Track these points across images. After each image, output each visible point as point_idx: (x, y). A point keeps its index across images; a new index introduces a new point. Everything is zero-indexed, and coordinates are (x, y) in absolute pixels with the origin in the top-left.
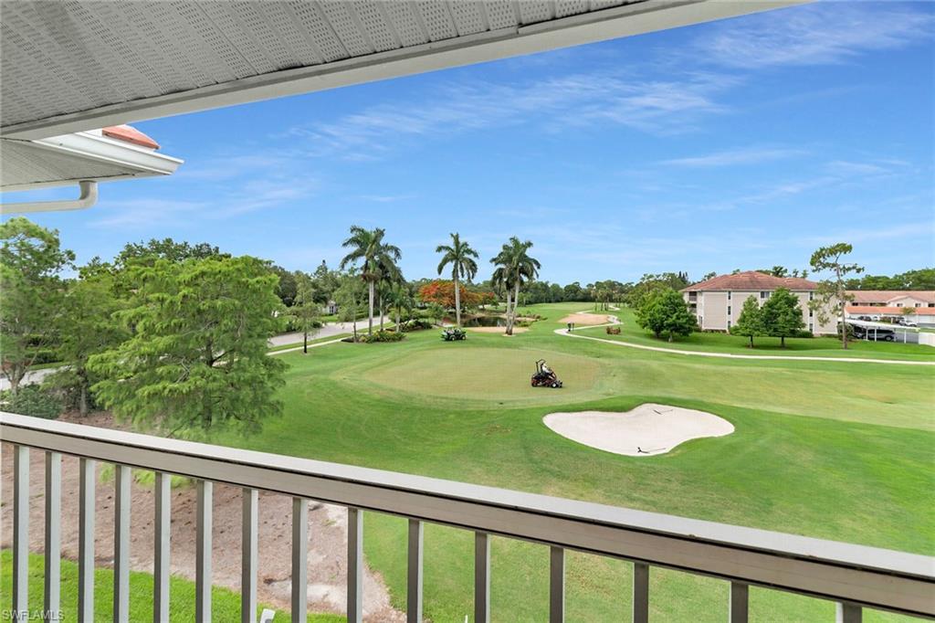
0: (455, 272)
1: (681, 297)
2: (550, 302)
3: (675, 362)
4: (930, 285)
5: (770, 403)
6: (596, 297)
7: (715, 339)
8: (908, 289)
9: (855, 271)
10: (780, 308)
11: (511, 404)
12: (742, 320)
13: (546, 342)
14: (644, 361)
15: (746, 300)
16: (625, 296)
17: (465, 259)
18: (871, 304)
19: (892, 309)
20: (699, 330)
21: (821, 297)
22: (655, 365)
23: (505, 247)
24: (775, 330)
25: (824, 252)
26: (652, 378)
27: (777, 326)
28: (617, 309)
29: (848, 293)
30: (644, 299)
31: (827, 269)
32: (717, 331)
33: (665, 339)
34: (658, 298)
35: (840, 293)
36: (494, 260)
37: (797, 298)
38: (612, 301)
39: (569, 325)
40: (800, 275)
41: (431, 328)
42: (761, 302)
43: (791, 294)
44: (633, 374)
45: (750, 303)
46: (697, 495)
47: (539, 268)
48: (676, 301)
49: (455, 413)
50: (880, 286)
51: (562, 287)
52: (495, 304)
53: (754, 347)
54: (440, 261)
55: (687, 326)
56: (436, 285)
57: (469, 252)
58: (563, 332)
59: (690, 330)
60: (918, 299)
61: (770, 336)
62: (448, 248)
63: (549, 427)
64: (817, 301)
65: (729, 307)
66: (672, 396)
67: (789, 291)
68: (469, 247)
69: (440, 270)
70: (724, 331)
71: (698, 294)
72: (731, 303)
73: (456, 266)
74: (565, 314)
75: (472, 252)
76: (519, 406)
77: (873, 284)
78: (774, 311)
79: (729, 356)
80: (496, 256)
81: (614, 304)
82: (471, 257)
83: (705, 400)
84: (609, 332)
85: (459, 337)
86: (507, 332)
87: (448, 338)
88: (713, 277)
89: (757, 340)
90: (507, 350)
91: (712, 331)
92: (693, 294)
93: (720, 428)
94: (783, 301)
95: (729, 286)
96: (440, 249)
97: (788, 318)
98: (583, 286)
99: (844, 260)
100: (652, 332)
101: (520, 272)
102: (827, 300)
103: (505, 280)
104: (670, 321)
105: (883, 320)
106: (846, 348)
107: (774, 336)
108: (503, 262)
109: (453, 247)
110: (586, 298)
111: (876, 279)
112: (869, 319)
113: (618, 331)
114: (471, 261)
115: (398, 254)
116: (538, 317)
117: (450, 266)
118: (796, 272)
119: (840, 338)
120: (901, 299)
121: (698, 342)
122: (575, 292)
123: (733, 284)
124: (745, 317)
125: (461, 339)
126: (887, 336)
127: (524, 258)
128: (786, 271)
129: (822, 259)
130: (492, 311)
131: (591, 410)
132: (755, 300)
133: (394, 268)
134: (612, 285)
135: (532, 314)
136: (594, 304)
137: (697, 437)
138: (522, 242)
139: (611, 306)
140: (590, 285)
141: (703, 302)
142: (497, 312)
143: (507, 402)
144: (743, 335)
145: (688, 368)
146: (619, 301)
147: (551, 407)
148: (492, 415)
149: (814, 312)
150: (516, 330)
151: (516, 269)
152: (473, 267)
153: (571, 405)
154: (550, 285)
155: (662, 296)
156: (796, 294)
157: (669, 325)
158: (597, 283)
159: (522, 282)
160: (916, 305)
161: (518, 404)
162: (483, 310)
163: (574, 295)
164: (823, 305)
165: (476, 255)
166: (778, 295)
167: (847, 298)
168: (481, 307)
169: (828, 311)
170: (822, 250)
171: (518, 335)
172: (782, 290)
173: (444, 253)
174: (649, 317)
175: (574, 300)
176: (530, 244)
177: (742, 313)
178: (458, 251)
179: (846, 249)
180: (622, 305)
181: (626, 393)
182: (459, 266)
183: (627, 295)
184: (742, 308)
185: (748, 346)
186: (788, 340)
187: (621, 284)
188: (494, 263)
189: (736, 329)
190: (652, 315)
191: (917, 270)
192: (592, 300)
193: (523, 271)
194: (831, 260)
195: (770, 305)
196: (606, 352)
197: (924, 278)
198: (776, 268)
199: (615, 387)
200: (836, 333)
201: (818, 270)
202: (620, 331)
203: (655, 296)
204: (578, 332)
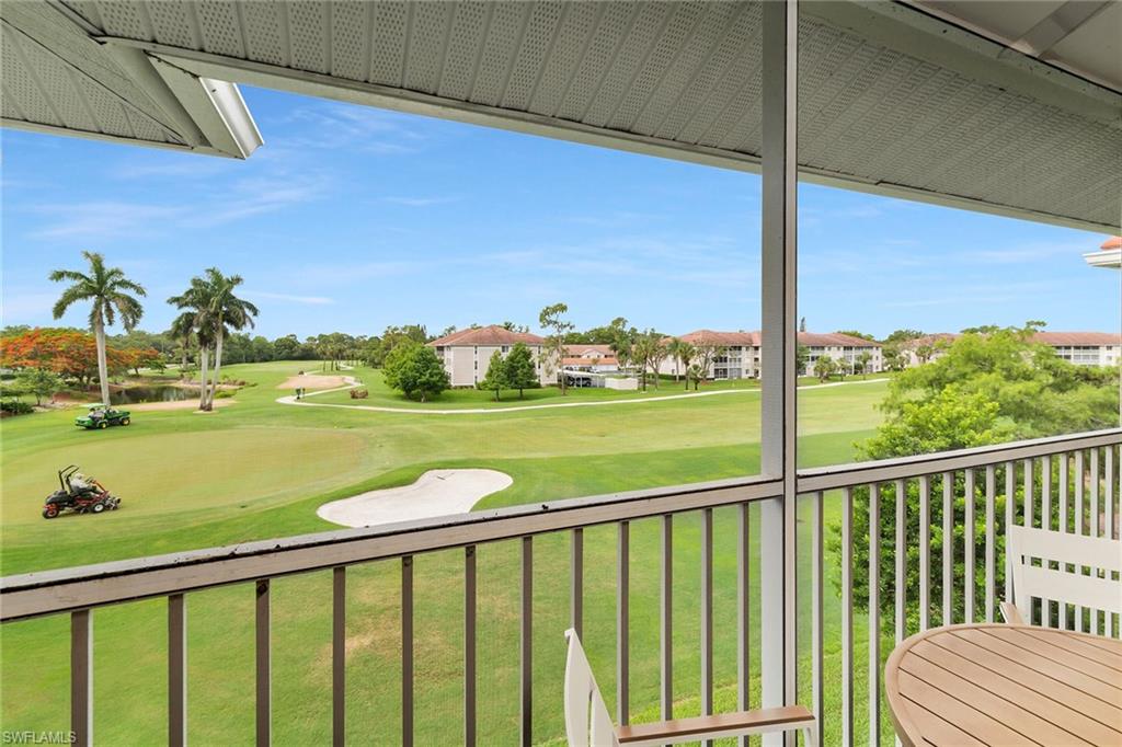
0: (95, 317)
1: (431, 352)
2: (253, 361)
3: (438, 422)
4: (605, 340)
5: (531, 451)
6: (324, 354)
7: (465, 395)
8: (591, 343)
9: (569, 327)
10: (519, 362)
11: (260, 505)
12: (490, 375)
13: (274, 415)
14: (407, 426)
15: (492, 354)
16: (359, 353)
17: (118, 295)
18: (573, 356)
19: (584, 360)
20: (449, 388)
21: (547, 351)
22: (418, 428)
23: (196, 282)
24: (516, 383)
26: (421, 443)
27: (517, 378)
28: (350, 368)
29: (565, 347)
31: (551, 325)
32: (466, 387)
33: (417, 399)
34: (410, 355)
35: (560, 346)
36: (176, 300)
37: (530, 351)
38: (343, 358)
39: (298, 391)
40: (524, 331)
41: (32, 411)
42: (505, 356)
43: (526, 348)
44: (402, 441)
45: (496, 357)
46: (508, 549)
47: (255, 314)
48: (429, 357)
49: (165, 536)
51: (271, 341)
52: (160, 367)
53: (500, 400)
54: (59, 297)
55: (440, 384)
57: (125, 284)
58: (290, 400)
59: (443, 388)
60: (599, 352)
61: (512, 388)
62: (77, 276)
63: (329, 520)
64: (543, 355)
65: (476, 362)
66: (449, 458)
67: (523, 345)
68: (126, 278)
69: (59, 310)
70: (472, 387)
71: (446, 349)
72: (477, 358)
73: (97, 306)
74: (283, 377)
75: (132, 286)
76: (273, 504)
77: (576, 339)
78: (515, 364)
79: (483, 411)
80: (181, 294)
81: (345, 362)
82: (131, 293)
83: (479, 457)
84: (354, 397)
85: (115, 421)
86: (202, 408)
87: (94, 425)
88: (453, 332)
89: (502, 393)
90: (212, 432)
91: (462, 387)
92: (440, 349)
93: (501, 482)
94: (522, 355)
95: (475, 341)
96: (59, 276)
97: (525, 371)
98: (302, 340)
99: (562, 318)
100: (402, 393)
101: (223, 320)
102: (550, 354)
103: (196, 330)
104: (424, 379)
105: (582, 369)
106: (564, 395)
107: (515, 388)
108: (193, 304)
109: (92, 275)
110: (307, 355)
112: (572, 369)
113: (365, 395)
114: (130, 300)
116: (243, 383)
118: (521, 328)
119: (560, 386)
120: (589, 352)
121: (449, 399)
122: (291, 348)
123: (478, 338)
124: (492, 371)
125: (122, 424)
126: (587, 382)
127: (228, 299)
128: (513, 326)
129: (547, 317)
130: (154, 378)
131: (372, 490)
132: (499, 354)
134: (340, 338)
135: (232, 378)
136: (322, 363)
137: (487, 494)
139: (342, 364)
140: (310, 339)
141: (450, 357)
142: (164, 378)
143: (251, 503)
144: (491, 389)
145: (453, 428)
146: (352, 357)
147: (321, 497)
148: (237, 525)
149: (542, 364)
150: (217, 403)
151: (217, 315)
152: (133, 310)
153: (347, 489)
155: (411, 351)
156: (531, 348)
157: (423, 384)
158: (322, 336)
159: (226, 334)
160: (598, 356)
161: (270, 502)
162: (137, 376)
163: (289, 351)
164: (548, 358)
165: (140, 291)
166: (517, 349)
167: (564, 351)
168: (132, 372)
169: (551, 363)
170: (547, 309)
171: (221, 410)
172: (520, 345)
173: (68, 284)
174: (400, 376)
175: (290, 358)
176: (238, 280)
177: (489, 368)
178: (104, 282)
179: (563, 308)
180: (355, 362)
181: (403, 464)
182: (103, 308)
183: (361, 351)
184: (489, 363)
185: (494, 400)
186: (526, 392)
187: (351, 338)
188: (175, 305)
189: (485, 384)
190: (403, 374)
192: (317, 358)
193: (228, 318)
194: (553, 318)
195: (511, 359)
196: (362, 420)
197: (601, 335)
198: (506, 324)
199: (387, 459)
200: (556, 382)
201: (544, 326)
202: (367, 394)
203: (404, 352)
204: (311, 399)
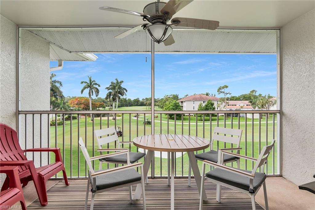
0: (90, 93)
1: (179, 103)
2: (127, 106)
4: (247, 99)
6: (147, 104)
8: (241, 100)
9: (229, 94)
10: (209, 107)
15: (199, 104)
17: (94, 87)
18: (233, 105)
19: (238, 106)
21: (220, 103)
22: (172, 128)
23: (112, 83)
25: (221, 88)
29: (228, 101)
30: (166, 104)
31: (222, 93)
33: (173, 119)
35: (225, 101)
36: (107, 88)
37: (214, 103)
40: (213, 96)
42: (204, 105)
43: (212, 102)
45: (200, 105)
47: (126, 92)
48: (177, 105)
50: (235, 99)
51: (132, 100)
52: (104, 107)
53: (202, 120)
54: (82, 88)
56: (77, 99)
57: (96, 84)
58: (136, 118)
60: (244, 103)
61: (206, 116)
62: (86, 82)
64: (219, 104)
65: (194, 107)
67: (212, 101)
68: (96, 82)
69: (82, 92)
70: (192, 115)
71: (184, 102)
72: (194, 105)
73: (90, 91)
77: (233, 99)
78: (208, 108)
82: (97, 86)
86: (113, 119)
88: (187, 96)
89: (203, 118)
92: (182, 102)
94: (210, 104)
95: (194, 99)
96: (82, 83)
98: (141, 100)
99: (226, 90)
100: (169, 117)
103: (112, 97)
106: (227, 119)
107: (208, 116)
108: (111, 89)
109: (89, 82)
110: (142, 104)
111: (233, 97)
112: (232, 110)
113: (157, 117)
114: (97, 89)
115: (61, 85)
117: (87, 91)
119: (225, 116)
120: (240, 103)
121: (184, 119)
122: (138, 102)
126: (236, 115)
127: (120, 88)
128: (209, 94)
129: (220, 90)
132: (202, 104)
133: (59, 90)
136: (146, 107)
138: (119, 81)
140: (143, 99)
141: (185, 105)
144: (199, 116)
149: (218, 108)
150: (117, 118)
151: (117, 92)
152: (97, 91)
154: (127, 99)
155: (172, 103)
156: (214, 102)
158: (146, 98)
159: (119, 97)
160: (244, 105)
163: (137, 103)
164: (221, 105)
165: (99, 86)
166: (208, 102)
167: (227, 103)
168: (98, 109)
169: (222, 107)
170: (220, 87)
171: (118, 120)
172: (210, 100)
173: (84, 85)
175: (137, 105)
176: (123, 82)
177: (198, 109)
178: (91, 84)
179: (227, 87)
182: (91, 91)
183: (158, 103)
184: (198, 107)
185: (200, 120)
186: (212, 118)
190: (169, 110)
191: (244, 94)
192: (145, 105)
193: (120, 93)
194: (223, 90)
195: (206, 106)
197: (245, 97)
198: (207, 93)
201: (219, 94)
203: (170, 103)
204: (142, 118)
